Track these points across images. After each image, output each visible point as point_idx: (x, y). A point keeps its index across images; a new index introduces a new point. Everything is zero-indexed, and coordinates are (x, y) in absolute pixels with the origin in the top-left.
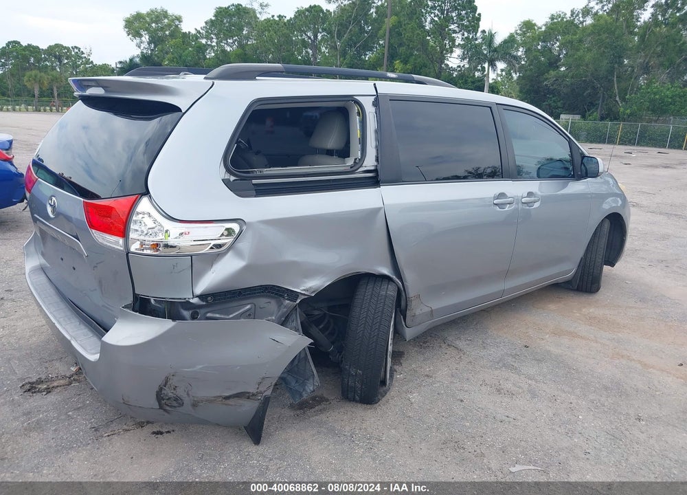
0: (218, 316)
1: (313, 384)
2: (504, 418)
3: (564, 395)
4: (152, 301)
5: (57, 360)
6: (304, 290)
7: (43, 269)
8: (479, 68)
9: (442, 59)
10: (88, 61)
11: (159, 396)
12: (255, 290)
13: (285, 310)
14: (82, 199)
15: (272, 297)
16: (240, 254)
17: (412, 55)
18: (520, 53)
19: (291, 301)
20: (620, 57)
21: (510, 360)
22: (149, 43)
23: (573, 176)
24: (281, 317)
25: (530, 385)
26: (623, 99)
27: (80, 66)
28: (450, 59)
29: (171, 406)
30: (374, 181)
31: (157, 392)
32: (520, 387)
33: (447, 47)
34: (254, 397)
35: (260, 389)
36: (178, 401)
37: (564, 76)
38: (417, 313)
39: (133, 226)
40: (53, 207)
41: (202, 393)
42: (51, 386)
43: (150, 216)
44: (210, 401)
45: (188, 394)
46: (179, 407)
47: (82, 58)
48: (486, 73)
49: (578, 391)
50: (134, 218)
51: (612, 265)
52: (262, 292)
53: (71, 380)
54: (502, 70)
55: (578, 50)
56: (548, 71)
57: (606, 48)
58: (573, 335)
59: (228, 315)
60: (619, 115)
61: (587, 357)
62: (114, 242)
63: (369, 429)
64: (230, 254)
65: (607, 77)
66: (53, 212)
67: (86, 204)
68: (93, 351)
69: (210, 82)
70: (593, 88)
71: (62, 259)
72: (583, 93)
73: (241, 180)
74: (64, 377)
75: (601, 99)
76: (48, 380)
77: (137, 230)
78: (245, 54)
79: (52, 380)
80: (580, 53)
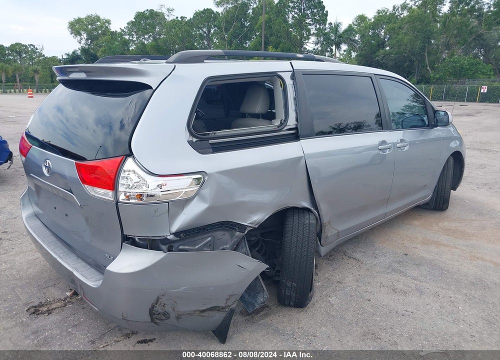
0: (187, 247)
1: (264, 297)
2: (404, 312)
3: (443, 291)
4: (137, 239)
5: (51, 286)
6: (251, 223)
7: (36, 216)
8: (329, 50)
9: (301, 45)
10: (41, 55)
11: (152, 312)
12: (215, 225)
13: (236, 239)
14: (74, 161)
15: (228, 230)
16: (203, 199)
17: (280, 42)
18: (357, 38)
19: (241, 232)
20: (429, 38)
21: (396, 265)
22: (87, 40)
23: (428, 126)
24: (233, 245)
25: (416, 285)
26: (433, 68)
27: (35, 58)
28: (308, 44)
29: (160, 320)
30: (295, 136)
31: (150, 309)
32: (409, 287)
33: (305, 35)
34: (223, 310)
35: (228, 304)
36: (166, 315)
37: (389, 53)
38: (329, 235)
39: (121, 181)
40: (48, 168)
41: (183, 308)
42: (50, 308)
43: (135, 173)
44: (190, 314)
45: (174, 310)
46: (166, 319)
47: (36, 53)
48: (334, 53)
49: (453, 287)
50: (122, 175)
51: (455, 189)
52: (220, 227)
53: (66, 302)
54: (345, 51)
55: (398, 35)
56: (379, 50)
57: (419, 32)
58: (438, 244)
59: (195, 246)
60: (430, 80)
61: (453, 261)
62: (105, 194)
63: (305, 328)
64: (196, 198)
65: (420, 53)
66: (48, 172)
67: (78, 166)
68: (93, 279)
69: (173, 65)
70: (410, 61)
71: (55, 208)
72: (403, 65)
73: (201, 141)
74: (60, 300)
75: (417, 68)
76: (47, 303)
77: (124, 184)
78: (158, 46)
79: (50, 303)
80: (400, 37)
